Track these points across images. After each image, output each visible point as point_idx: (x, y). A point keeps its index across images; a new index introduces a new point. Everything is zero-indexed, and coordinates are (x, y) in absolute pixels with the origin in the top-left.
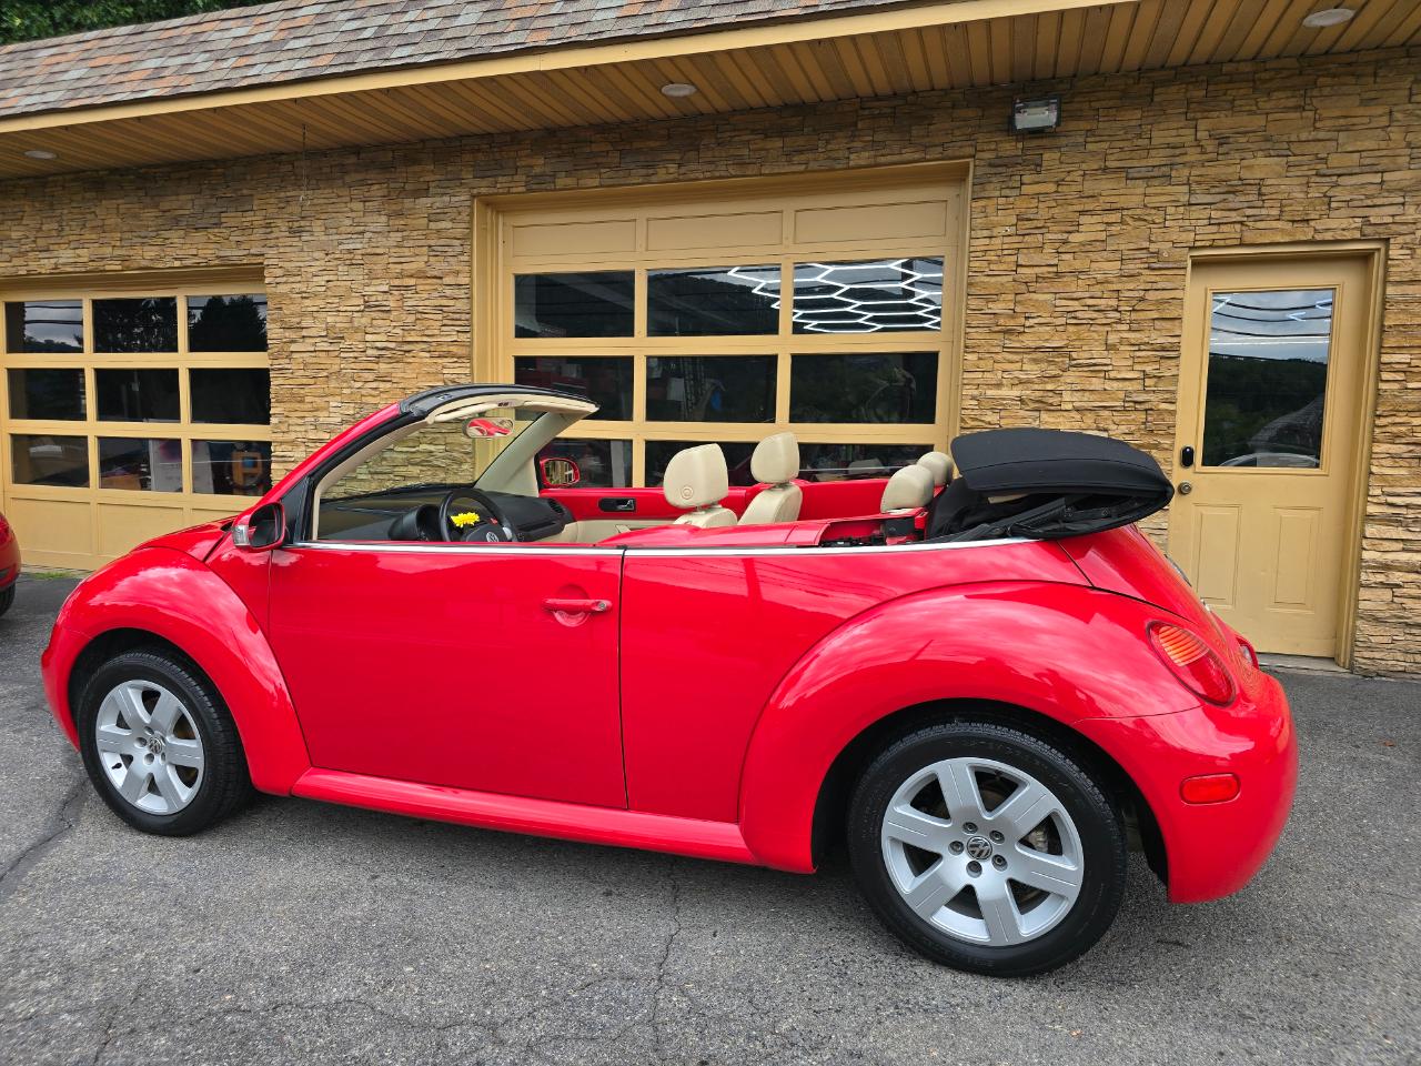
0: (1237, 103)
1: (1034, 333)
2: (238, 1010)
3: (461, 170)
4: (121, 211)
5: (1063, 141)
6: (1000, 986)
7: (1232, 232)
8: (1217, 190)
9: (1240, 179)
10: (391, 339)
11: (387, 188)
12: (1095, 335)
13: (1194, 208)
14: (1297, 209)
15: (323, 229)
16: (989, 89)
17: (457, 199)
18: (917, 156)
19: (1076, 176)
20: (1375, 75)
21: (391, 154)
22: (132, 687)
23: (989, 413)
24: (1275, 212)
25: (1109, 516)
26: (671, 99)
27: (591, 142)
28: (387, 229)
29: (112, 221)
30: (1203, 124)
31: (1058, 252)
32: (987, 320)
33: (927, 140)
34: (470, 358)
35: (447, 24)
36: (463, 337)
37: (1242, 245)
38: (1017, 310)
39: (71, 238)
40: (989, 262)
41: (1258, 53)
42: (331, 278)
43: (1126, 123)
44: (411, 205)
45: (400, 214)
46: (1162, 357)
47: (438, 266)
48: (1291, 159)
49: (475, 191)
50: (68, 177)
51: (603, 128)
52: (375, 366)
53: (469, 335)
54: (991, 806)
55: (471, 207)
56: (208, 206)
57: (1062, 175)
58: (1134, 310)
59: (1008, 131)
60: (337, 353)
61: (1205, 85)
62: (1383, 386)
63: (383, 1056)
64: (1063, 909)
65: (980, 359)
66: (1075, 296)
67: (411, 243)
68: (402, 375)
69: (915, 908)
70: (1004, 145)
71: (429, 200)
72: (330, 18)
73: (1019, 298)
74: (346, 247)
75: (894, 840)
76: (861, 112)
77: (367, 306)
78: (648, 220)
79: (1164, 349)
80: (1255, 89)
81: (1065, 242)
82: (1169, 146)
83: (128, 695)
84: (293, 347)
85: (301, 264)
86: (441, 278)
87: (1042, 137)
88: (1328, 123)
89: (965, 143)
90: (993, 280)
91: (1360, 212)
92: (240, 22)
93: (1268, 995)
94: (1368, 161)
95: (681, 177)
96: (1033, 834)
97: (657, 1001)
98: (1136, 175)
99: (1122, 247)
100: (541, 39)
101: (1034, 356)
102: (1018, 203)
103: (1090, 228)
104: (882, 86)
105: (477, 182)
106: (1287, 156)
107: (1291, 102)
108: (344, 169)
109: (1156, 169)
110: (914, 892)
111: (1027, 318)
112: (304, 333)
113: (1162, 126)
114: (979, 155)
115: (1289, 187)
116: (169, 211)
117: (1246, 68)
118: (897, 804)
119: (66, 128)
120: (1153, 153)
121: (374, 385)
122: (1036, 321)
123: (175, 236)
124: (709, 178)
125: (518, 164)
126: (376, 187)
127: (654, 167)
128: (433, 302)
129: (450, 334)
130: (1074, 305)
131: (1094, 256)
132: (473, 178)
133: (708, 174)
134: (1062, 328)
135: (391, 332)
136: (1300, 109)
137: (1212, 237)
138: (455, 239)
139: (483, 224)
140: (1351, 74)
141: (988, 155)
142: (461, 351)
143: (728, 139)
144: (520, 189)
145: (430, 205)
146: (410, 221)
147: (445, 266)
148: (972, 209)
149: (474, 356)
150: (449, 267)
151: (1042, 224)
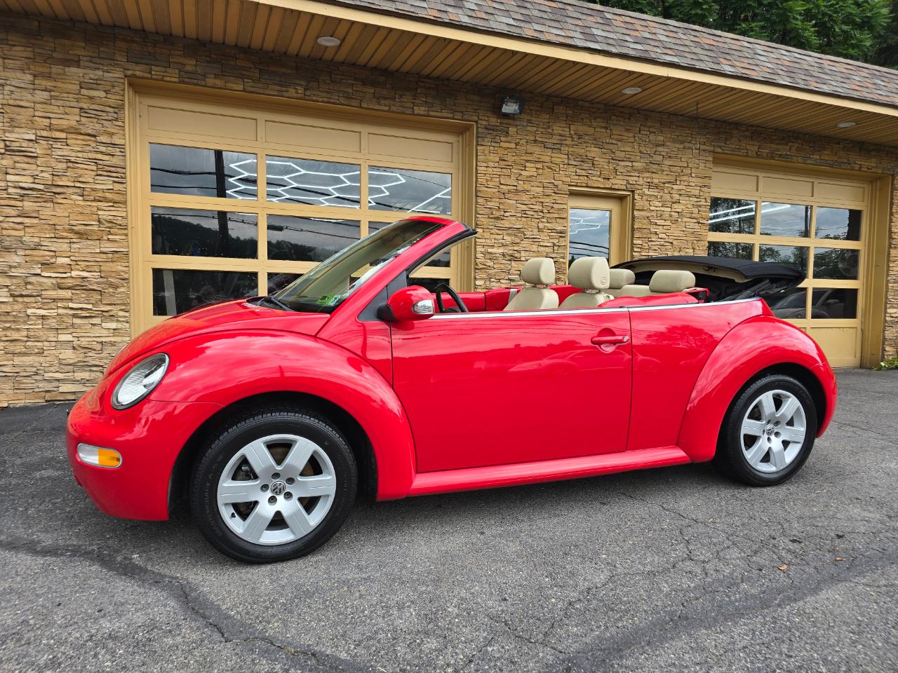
0: (584, 120)
1: (508, 220)
3: (115, 53)
5: (518, 123)
7: (584, 181)
9: (586, 156)
10: (37, 181)
11: (34, 52)
12: (534, 223)
13: (569, 166)
14: (606, 173)
16: (484, 87)
17: (111, 75)
18: (452, 116)
19: (523, 141)
20: (629, 119)
21: (36, 24)
23: (489, 261)
24: (598, 173)
26: (316, 46)
27: (237, 59)
28: (32, 87)
30: (572, 127)
31: (517, 180)
32: (487, 210)
33: (454, 108)
34: (125, 203)
36: (117, 187)
37: (587, 187)
38: (501, 207)
40: (487, 180)
41: (596, 100)
43: (543, 120)
44: (60, 71)
45: (48, 76)
46: (560, 236)
47: (92, 126)
48: (603, 150)
49: (129, 73)
51: (247, 51)
52: (19, 204)
53: (125, 185)
55: (124, 84)
57: (518, 141)
58: (549, 213)
59: (497, 112)
62: (634, 254)
65: (483, 232)
66: (525, 202)
67: (60, 103)
68: (54, 213)
69: (751, 463)
70: (495, 119)
71: (80, 71)
73: (501, 201)
75: (743, 436)
76: (419, 83)
78: (266, 121)
79: (561, 233)
80: (590, 115)
81: (520, 175)
82: (561, 135)
86: (95, 136)
87: (510, 119)
88: (616, 137)
89: (472, 114)
90: (489, 190)
91: (626, 178)
94: (628, 156)
95: (306, 97)
98: (548, 146)
99: (544, 181)
101: (510, 232)
102: (500, 151)
103: (531, 170)
105: (132, 66)
106: (602, 148)
109: (555, 145)
110: (751, 458)
111: (505, 212)
113: (558, 124)
114: (480, 122)
115: (601, 162)
117: (587, 104)
118: (746, 419)
120: (554, 137)
121: (19, 220)
122: (509, 214)
124: (325, 102)
125: (171, 60)
126: (22, 48)
127: (287, 86)
128: (85, 155)
129: (106, 183)
130: (524, 207)
131: (532, 184)
132: (128, 61)
133: (325, 100)
134: (519, 219)
135: (37, 175)
136: (606, 128)
137: (576, 181)
138: (110, 107)
139: (129, 99)
140: (622, 117)
141: (484, 123)
142: (116, 198)
143: (339, 80)
144: (173, 79)
145: (81, 75)
146: (59, 84)
147: (98, 127)
148: (477, 150)
149: (129, 203)
150: (104, 129)
151: (510, 164)
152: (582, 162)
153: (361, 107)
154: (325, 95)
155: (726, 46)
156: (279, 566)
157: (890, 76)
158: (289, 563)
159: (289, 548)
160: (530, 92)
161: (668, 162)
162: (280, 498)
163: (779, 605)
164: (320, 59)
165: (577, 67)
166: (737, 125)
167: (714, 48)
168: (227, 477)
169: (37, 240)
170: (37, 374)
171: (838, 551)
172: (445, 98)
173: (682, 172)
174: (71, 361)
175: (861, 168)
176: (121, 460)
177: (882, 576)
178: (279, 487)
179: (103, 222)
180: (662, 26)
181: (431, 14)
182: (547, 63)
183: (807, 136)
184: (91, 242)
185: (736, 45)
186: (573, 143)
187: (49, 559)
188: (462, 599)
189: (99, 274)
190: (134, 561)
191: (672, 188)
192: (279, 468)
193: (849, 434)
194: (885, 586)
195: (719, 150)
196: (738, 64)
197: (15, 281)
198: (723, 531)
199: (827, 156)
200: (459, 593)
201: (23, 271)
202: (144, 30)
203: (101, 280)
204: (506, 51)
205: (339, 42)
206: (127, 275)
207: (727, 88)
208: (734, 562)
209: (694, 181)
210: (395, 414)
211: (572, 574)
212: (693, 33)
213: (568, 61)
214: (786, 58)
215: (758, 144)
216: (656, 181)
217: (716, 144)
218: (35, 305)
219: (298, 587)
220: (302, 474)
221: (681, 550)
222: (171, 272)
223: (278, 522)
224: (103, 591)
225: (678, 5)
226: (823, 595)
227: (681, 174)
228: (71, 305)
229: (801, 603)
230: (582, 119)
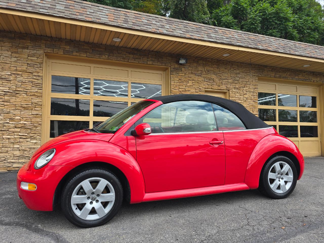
3: (41, 45)
5: (185, 67)
7: (210, 87)
9: (211, 78)
10: (10, 89)
11: (12, 44)
13: (205, 82)
14: (218, 84)
16: (173, 54)
17: (39, 52)
18: (160, 64)
19: (187, 73)
20: (226, 65)
21: (14, 35)
24: (215, 84)
26: (112, 41)
27: (84, 46)
28: (11, 56)
30: (205, 68)
31: (186, 87)
33: (162, 62)
34: (42, 96)
36: (39, 91)
37: (212, 89)
40: (174, 87)
43: (194, 65)
44: (21, 51)
45: (17, 53)
47: (31, 69)
48: (217, 76)
49: (46, 51)
51: (88, 43)
52: (3, 97)
53: (42, 90)
54: (281, 169)
55: (44, 55)
57: (185, 73)
59: (178, 63)
61: (205, 62)
67: (20, 62)
68: (15, 101)
70: (177, 65)
71: (28, 51)
75: (269, 179)
76: (149, 53)
78: (94, 67)
80: (212, 64)
81: (187, 85)
82: (201, 71)
86: (32, 73)
87: (182, 65)
88: (221, 71)
89: (168, 64)
90: (175, 90)
91: (226, 86)
94: (226, 78)
98: (196, 75)
99: (195, 87)
102: (179, 77)
103: (190, 83)
105: (47, 49)
109: (199, 74)
110: (273, 188)
113: (200, 67)
114: (171, 66)
115: (217, 80)
117: (210, 60)
118: (270, 172)
120: (199, 71)
121: (3, 103)
124: (116, 60)
125: (61, 47)
126: (8, 43)
127: (101, 55)
128: (28, 80)
129: (35, 90)
131: (191, 88)
132: (45, 47)
133: (116, 59)
135: (10, 87)
136: (218, 68)
137: (207, 87)
138: (38, 63)
139: (45, 60)
140: (223, 64)
141: (173, 67)
142: (39, 95)
143: (120, 53)
144: (61, 53)
145: (29, 52)
146: (20, 55)
147: (34, 70)
148: (170, 76)
149: (43, 96)
150: (35, 70)
151: (183, 81)
152: (209, 80)
153: (128, 62)
154: (115, 58)
155: (260, 39)
156: (93, 229)
157: (322, 48)
158: (97, 228)
159: (97, 221)
160: (190, 56)
161: (241, 80)
162: (94, 202)
163: (281, 241)
164: (114, 46)
165: (206, 47)
166: (266, 66)
167: (255, 40)
168: (75, 194)
169: (8, 110)
170: (5, 160)
171: (305, 222)
172: (159, 58)
173: (247, 83)
174: (18, 155)
175: (314, 81)
176: (36, 188)
177: (320, 230)
178: (94, 198)
179: (33, 103)
180: (236, 33)
181: (153, 30)
182: (195, 46)
183: (293, 70)
184: (29, 111)
185: (263, 39)
186: (206, 73)
187: (7, 227)
188: (161, 240)
189: (31, 122)
190: (39, 227)
191: (243, 89)
192: (94, 190)
193: (314, 180)
194: (321, 234)
195: (260, 75)
196: (264, 45)
198: (262, 215)
199: (300, 77)
200: (160, 238)
201: (3, 122)
202: (51, 37)
203: (31, 124)
204: (180, 42)
205: (120, 40)
206: (41, 123)
207: (261, 53)
208: (265, 226)
209: (251, 87)
210: (138, 171)
211: (203, 231)
212: (248, 35)
213: (202, 45)
214: (282, 43)
215: (274, 73)
216: (237, 87)
217: (258, 73)
218: (6, 134)
219: (100, 236)
220: (103, 193)
221: (245, 222)
222: (57, 122)
223: (93, 211)
224: (27, 238)
225: (245, 24)
226: (297, 237)
227: (247, 84)
228: (19, 134)
229: (289, 240)
230: (209, 65)
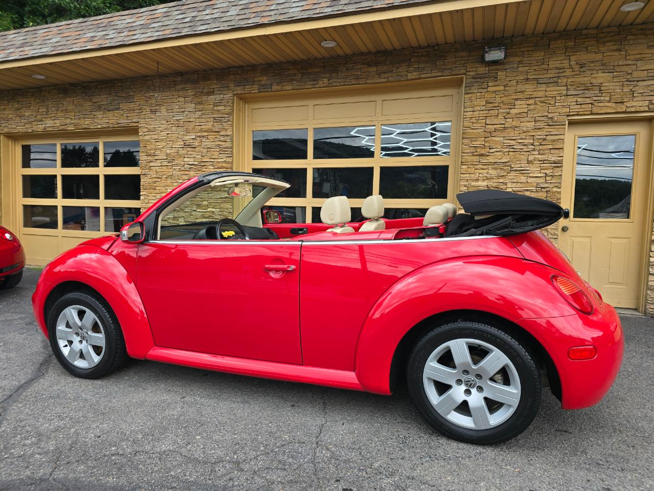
0: (589, 48)
1: (494, 155)
2: (118, 454)
3: (229, 83)
4: (75, 103)
5: (508, 66)
6: (480, 449)
7: (587, 108)
8: (580, 89)
9: (591, 83)
10: (195, 160)
11: (195, 91)
12: (522, 156)
13: (569, 97)
14: (617, 97)
15: (166, 110)
16: (472, 43)
17: (227, 96)
18: (439, 74)
19: (513, 83)
21: (197, 76)
22: (73, 309)
24: (607, 99)
25: (532, 225)
26: (326, 49)
27: (289, 70)
28: (195, 110)
29: (71, 107)
30: (573, 58)
31: (505, 118)
32: (472, 150)
33: (444, 66)
34: (232, 169)
35: (223, 15)
36: (229, 160)
37: (592, 114)
38: (486, 144)
39: (52, 115)
40: (473, 123)
41: (599, 24)
42: (169, 132)
43: (537, 58)
44: (206, 99)
45: (200, 103)
46: (554, 167)
47: (217, 126)
48: (615, 74)
49: (235, 92)
50: (51, 88)
51: (294, 63)
52: (188, 173)
53: (231, 158)
54: (476, 362)
55: (233, 100)
56: (114, 100)
57: (506, 83)
58: (541, 145)
59: (482, 62)
60: (171, 167)
61: (574, 40)
63: (185, 475)
64: (511, 411)
65: (468, 168)
66: (513, 138)
67: (206, 116)
69: (439, 412)
70: (479, 69)
71: (214, 97)
72: (170, 14)
73: (487, 139)
74: (176, 118)
75: (429, 379)
76: (413, 54)
77: (186, 145)
78: (314, 105)
79: (555, 163)
80: (597, 41)
81: (508, 113)
83: (71, 312)
84: (151, 164)
85: (156, 126)
86: (219, 132)
87: (497, 65)
88: (632, 57)
89: (461, 68)
90: (474, 131)
91: (648, 98)
92: (130, 16)
93: (610, 455)
94: (651, 75)
95: (329, 85)
96: (496, 376)
97: (315, 453)
98: (541, 82)
99: (536, 115)
100: (266, 21)
101: (495, 166)
102: (488, 96)
103: (521, 106)
104: (423, 42)
105: (236, 88)
106: (613, 72)
107: (615, 47)
108: (175, 83)
109: (551, 79)
110: (439, 403)
111: (490, 149)
112: (156, 158)
113: (554, 59)
114: (468, 74)
115: (613, 86)
116: (96, 103)
117: (593, 32)
118: (431, 361)
119: (50, 64)
120: (550, 71)
122: (495, 150)
123: (99, 114)
125: (255, 80)
126: (191, 91)
127: (317, 80)
128: (215, 143)
129: (223, 158)
130: (513, 142)
131: (522, 120)
132: (234, 86)
134: (507, 153)
135: (195, 157)
136: (619, 50)
137: (577, 110)
138: (225, 114)
140: (643, 34)
141: (472, 74)
142: (227, 166)
143: (351, 67)
144: (255, 91)
145: (214, 99)
146: (205, 106)
147: (220, 126)
148: (465, 98)
149: (234, 168)
150: (223, 127)
151: (496, 105)
152: (585, 90)
153: (366, 83)
162: (84, 342)
172: (436, 61)
178: (83, 336)
186: (574, 73)
192: (81, 324)
197: (186, 214)
202: (242, 66)
220: (92, 331)
223: (82, 355)
